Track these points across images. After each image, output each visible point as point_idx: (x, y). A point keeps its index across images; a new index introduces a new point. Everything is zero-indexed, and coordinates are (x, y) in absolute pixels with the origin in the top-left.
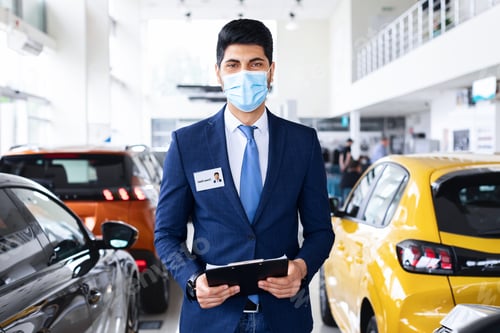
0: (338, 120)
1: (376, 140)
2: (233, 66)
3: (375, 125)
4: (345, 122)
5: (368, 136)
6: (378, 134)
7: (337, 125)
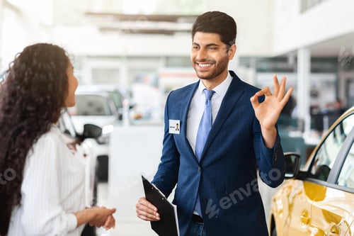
0: (283, 59)
1: (328, 84)
2: (196, 48)
3: (328, 66)
4: (291, 61)
5: (319, 79)
6: (331, 77)
7: (280, 65)
